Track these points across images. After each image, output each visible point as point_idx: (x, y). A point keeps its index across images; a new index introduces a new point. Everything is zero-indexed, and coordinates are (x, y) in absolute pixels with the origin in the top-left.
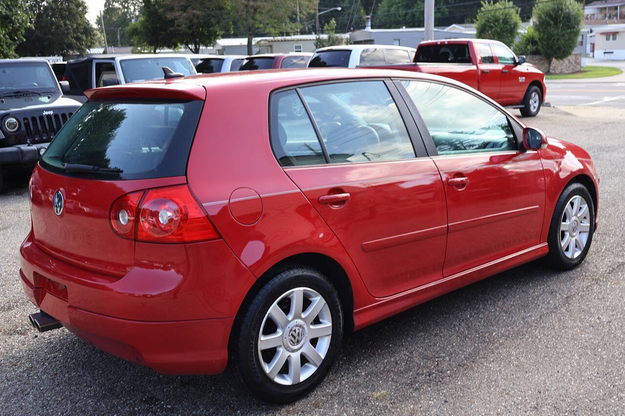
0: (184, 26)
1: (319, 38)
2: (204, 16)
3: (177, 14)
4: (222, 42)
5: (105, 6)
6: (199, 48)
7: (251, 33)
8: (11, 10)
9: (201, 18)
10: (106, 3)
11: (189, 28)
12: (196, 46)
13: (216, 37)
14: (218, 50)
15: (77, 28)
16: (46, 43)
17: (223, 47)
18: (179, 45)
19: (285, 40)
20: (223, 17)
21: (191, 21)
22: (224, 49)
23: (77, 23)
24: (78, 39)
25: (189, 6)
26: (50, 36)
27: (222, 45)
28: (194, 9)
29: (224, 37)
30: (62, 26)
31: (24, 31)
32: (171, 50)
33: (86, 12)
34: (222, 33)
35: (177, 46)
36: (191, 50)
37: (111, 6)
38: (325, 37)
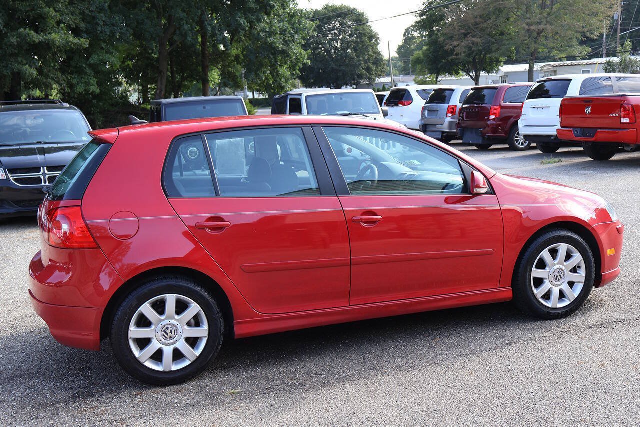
0: (463, 54)
1: (609, 61)
2: (483, 43)
3: (456, 43)
4: (506, 68)
5: (405, 35)
6: (480, 74)
7: (533, 58)
8: (288, 45)
9: (481, 45)
10: (405, 32)
11: (469, 55)
12: (476, 73)
13: (498, 62)
14: (501, 76)
15: (369, 58)
16: (340, 74)
17: (505, 73)
18: (461, 71)
19: (572, 65)
20: (503, 42)
21: (470, 48)
22: (507, 76)
23: (369, 54)
24: (368, 69)
25: (469, 33)
26: (343, 68)
27: (506, 71)
28: (474, 36)
29: (506, 63)
30: (354, 58)
31: (301, 65)
32: (453, 78)
33: (378, 43)
34: (503, 59)
35: (459, 73)
36: (472, 77)
37: (410, 35)
38: (615, 59)
